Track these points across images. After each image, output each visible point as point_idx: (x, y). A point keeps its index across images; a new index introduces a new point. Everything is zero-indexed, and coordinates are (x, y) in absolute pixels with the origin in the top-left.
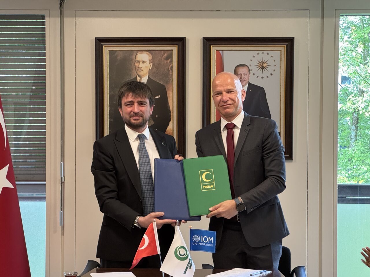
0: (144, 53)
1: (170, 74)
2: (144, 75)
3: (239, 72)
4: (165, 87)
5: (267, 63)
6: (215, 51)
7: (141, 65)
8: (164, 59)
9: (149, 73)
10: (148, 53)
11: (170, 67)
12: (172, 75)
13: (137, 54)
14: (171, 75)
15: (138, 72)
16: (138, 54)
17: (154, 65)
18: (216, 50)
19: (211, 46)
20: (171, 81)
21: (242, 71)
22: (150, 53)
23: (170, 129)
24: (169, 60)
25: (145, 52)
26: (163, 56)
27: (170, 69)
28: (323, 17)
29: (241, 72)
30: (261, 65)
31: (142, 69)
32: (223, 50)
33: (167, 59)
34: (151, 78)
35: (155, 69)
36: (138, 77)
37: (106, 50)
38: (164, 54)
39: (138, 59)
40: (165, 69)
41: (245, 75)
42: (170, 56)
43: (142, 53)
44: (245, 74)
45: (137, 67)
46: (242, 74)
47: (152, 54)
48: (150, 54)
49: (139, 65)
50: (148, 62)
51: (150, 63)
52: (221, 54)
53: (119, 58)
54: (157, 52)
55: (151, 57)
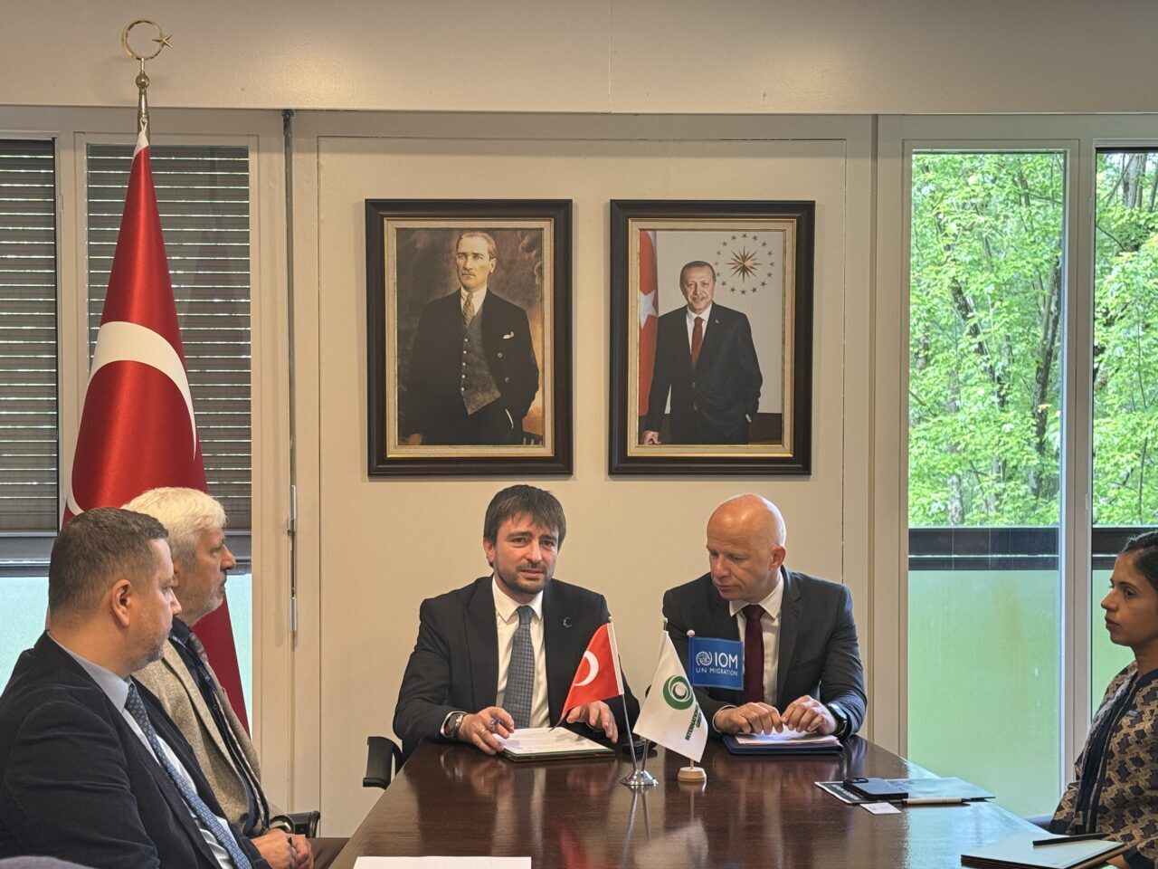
0: (477, 236)
1: (537, 282)
2: (478, 286)
3: (692, 280)
5: (753, 258)
6: (639, 231)
8: (523, 248)
9: (489, 282)
10: (486, 235)
11: (536, 267)
12: (541, 288)
14: (539, 285)
16: (463, 236)
17: (499, 263)
18: (641, 230)
19: (630, 221)
20: (538, 299)
21: (698, 276)
22: (489, 234)
23: (538, 409)
24: (534, 253)
26: (520, 242)
27: (535, 272)
28: (875, 156)
29: (696, 280)
30: (741, 264)
31: (473, 272)
32: (654, 230)
33: (529, 249)
34: (494, 293)
35: (502, 272)
36: (463, 290)
37: (391, 227)
38: (523, 237)
39: (462, 249)
40: (526, 272)
41: (706, 286)
42: (536, 243)
43: (472, 236)
44: (704, 284)
45: (461, 268)
46: (699, 285)
47: (495, 238)
48: (490, 238)
49: (465, 264)
50: (487, 256)
51: (490, 259)
52: (652, 238)
53: (419, 246)
54: (508, 233)
55: (493, 246)
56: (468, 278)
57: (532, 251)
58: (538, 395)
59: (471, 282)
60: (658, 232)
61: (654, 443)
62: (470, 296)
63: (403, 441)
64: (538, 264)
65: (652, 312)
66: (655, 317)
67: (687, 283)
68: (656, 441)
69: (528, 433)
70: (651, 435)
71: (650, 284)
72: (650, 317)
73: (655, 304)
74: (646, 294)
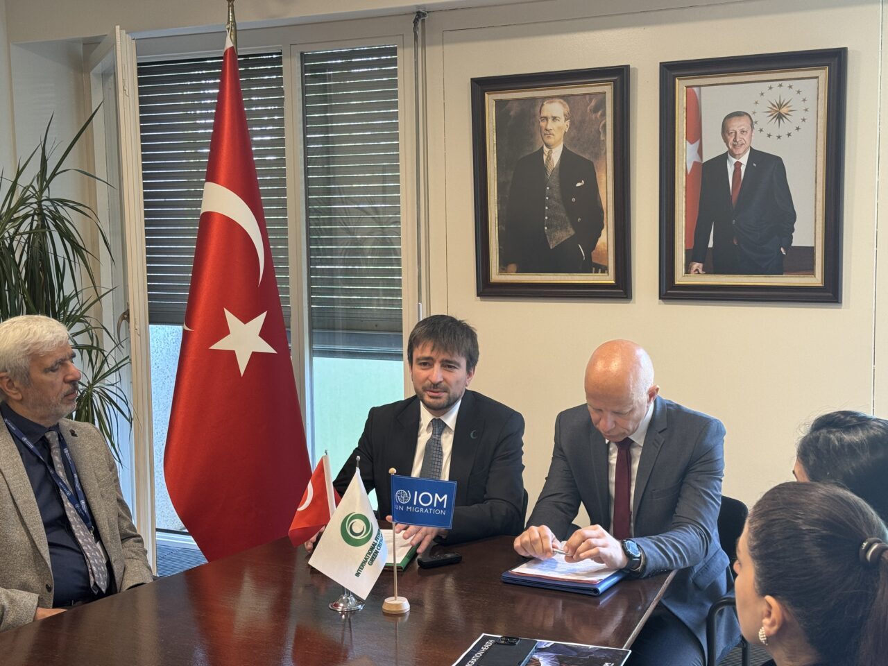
0: (555, 102)
1: (602, 138)
2: (556, 144)
3: (732, 128)
4: (593, 163)
5: (788, 105)
6: (685, 88)
7: (551, 125)
8: (590, 110)
9: (564, 140)
10: (562, 101)
11: (601, 125)
12: (605, 141)
13: (543, 105)
14: (603, 141)
15: (545, 138)
16: (545, 103)
17: (572, 124)
18: (687, 87)
19: (677, 80)
20: (603, 152)
21: (737, 125)
22: (565, 100)
23: (604, 244)
24: (599, 113)
25: (558, 100)
26: (588, 105)
27: (601, 130)
29: (736, 129)
30: (776, 111)
31: (553, 132)
32: (699, 86)
33: (596, 110)
34: (568, 148)
35: (575, 131)
36: (545, 147)
37: (490, 100)
38: (591, 100)
39: (544, 114)
40: (593, 130)
41: (745, 133)
42: (601, 105)
43: (552, 102)
44: (742, 132)
45: (543, 129)
46: (738, 132)
47: (568, 103)
48: (565, 103)
49: (547, 125)
50: (563, 118)
51: (566, 120)
52: (697, 94)
53: (512, 113)
54: (579, 97)
55: (567, 110)
56: (549, 137)
57: (598, 111)
58: (604, 232)
59: (551, 141)
60: (702, 88)
61: (699, 273)
62: (550, 152)
63: (503, 269)
64: (603, 123)
65: (697, 159)
66: (700, 163)
67: (728, 131)
68: (700, 271)
69: (596, 264)
70: (696, 265)
71: (695, 134)
72: (695, 164)
73: (700, 152)
74: (692, 143)
